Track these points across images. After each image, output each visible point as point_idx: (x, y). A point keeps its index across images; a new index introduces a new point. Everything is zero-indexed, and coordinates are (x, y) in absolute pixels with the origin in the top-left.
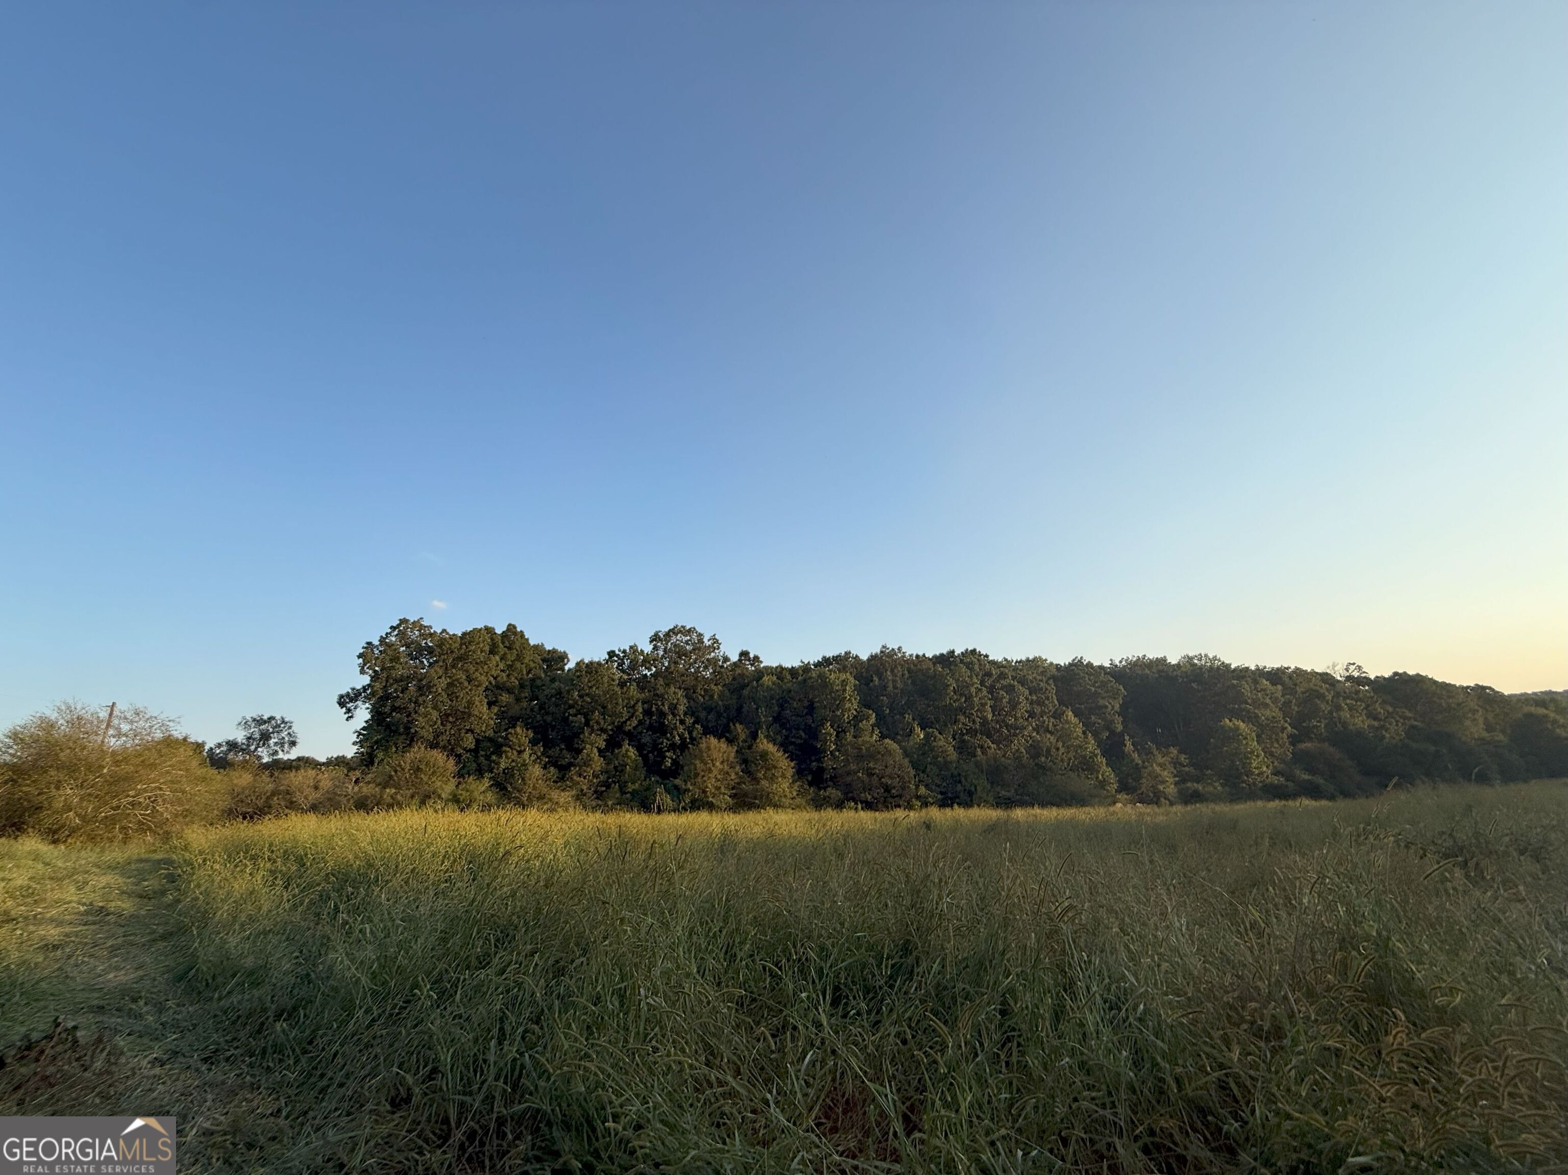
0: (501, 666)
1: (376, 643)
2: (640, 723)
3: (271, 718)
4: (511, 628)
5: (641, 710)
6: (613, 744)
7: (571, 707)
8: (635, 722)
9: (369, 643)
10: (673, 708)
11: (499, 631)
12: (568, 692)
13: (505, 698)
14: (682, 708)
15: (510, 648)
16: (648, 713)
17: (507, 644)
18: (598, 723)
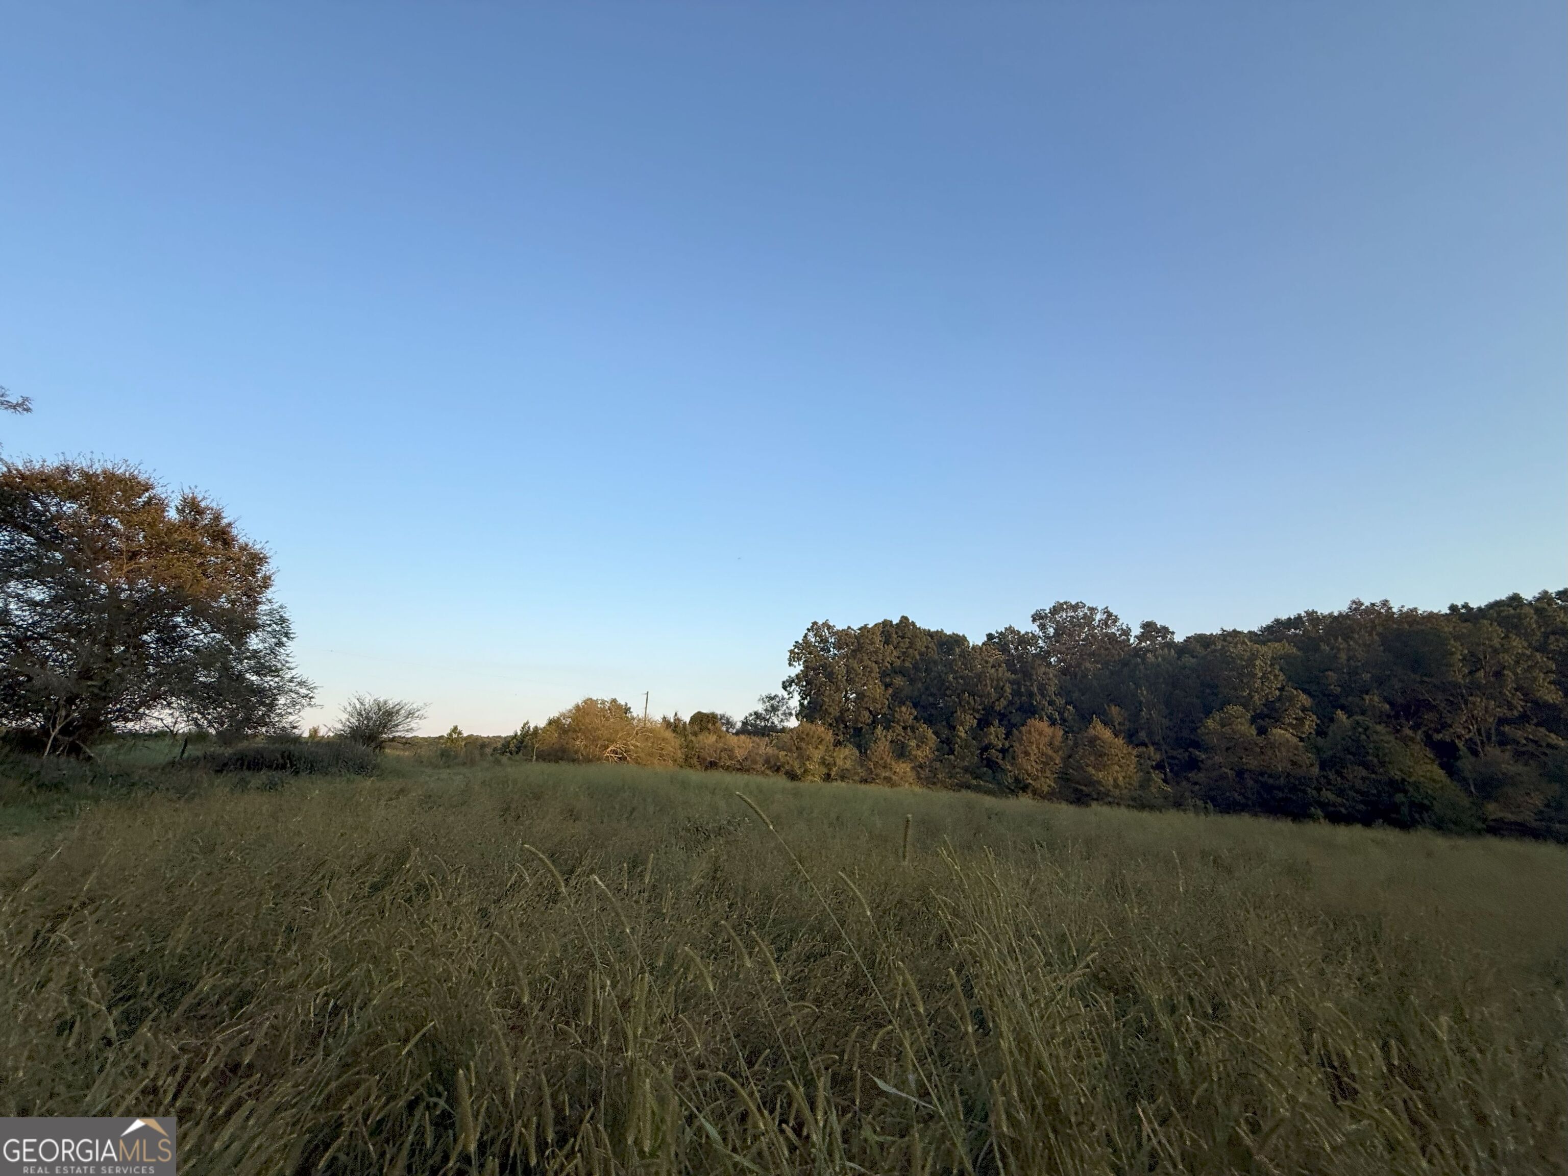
0: (895, 653)
1: (801, 641)
2: (1011, 703)
3: (776, 696)
4: (904, 619)
5: (1009, 691)
6: (983, 723)
7: (948, 688)
8: (1003, 702)
9: (797, 642)
10: (1042, 689)
11: (894, 622)
12: (946, 674)
13: (899, 681)
14: (1052, 689)
15: (903, 638)
16: (1017, 693)
17: (900, 634)
18: (968, 703)
